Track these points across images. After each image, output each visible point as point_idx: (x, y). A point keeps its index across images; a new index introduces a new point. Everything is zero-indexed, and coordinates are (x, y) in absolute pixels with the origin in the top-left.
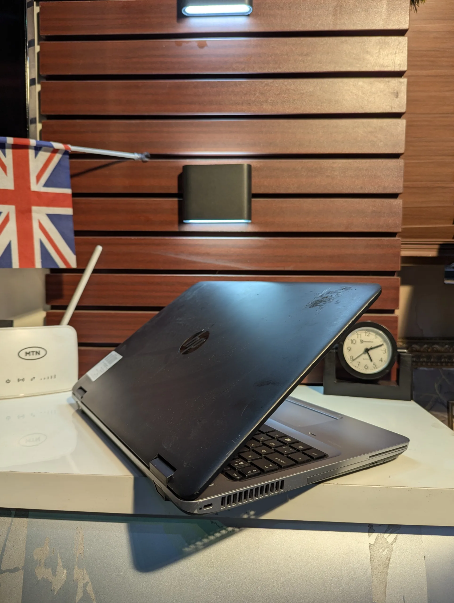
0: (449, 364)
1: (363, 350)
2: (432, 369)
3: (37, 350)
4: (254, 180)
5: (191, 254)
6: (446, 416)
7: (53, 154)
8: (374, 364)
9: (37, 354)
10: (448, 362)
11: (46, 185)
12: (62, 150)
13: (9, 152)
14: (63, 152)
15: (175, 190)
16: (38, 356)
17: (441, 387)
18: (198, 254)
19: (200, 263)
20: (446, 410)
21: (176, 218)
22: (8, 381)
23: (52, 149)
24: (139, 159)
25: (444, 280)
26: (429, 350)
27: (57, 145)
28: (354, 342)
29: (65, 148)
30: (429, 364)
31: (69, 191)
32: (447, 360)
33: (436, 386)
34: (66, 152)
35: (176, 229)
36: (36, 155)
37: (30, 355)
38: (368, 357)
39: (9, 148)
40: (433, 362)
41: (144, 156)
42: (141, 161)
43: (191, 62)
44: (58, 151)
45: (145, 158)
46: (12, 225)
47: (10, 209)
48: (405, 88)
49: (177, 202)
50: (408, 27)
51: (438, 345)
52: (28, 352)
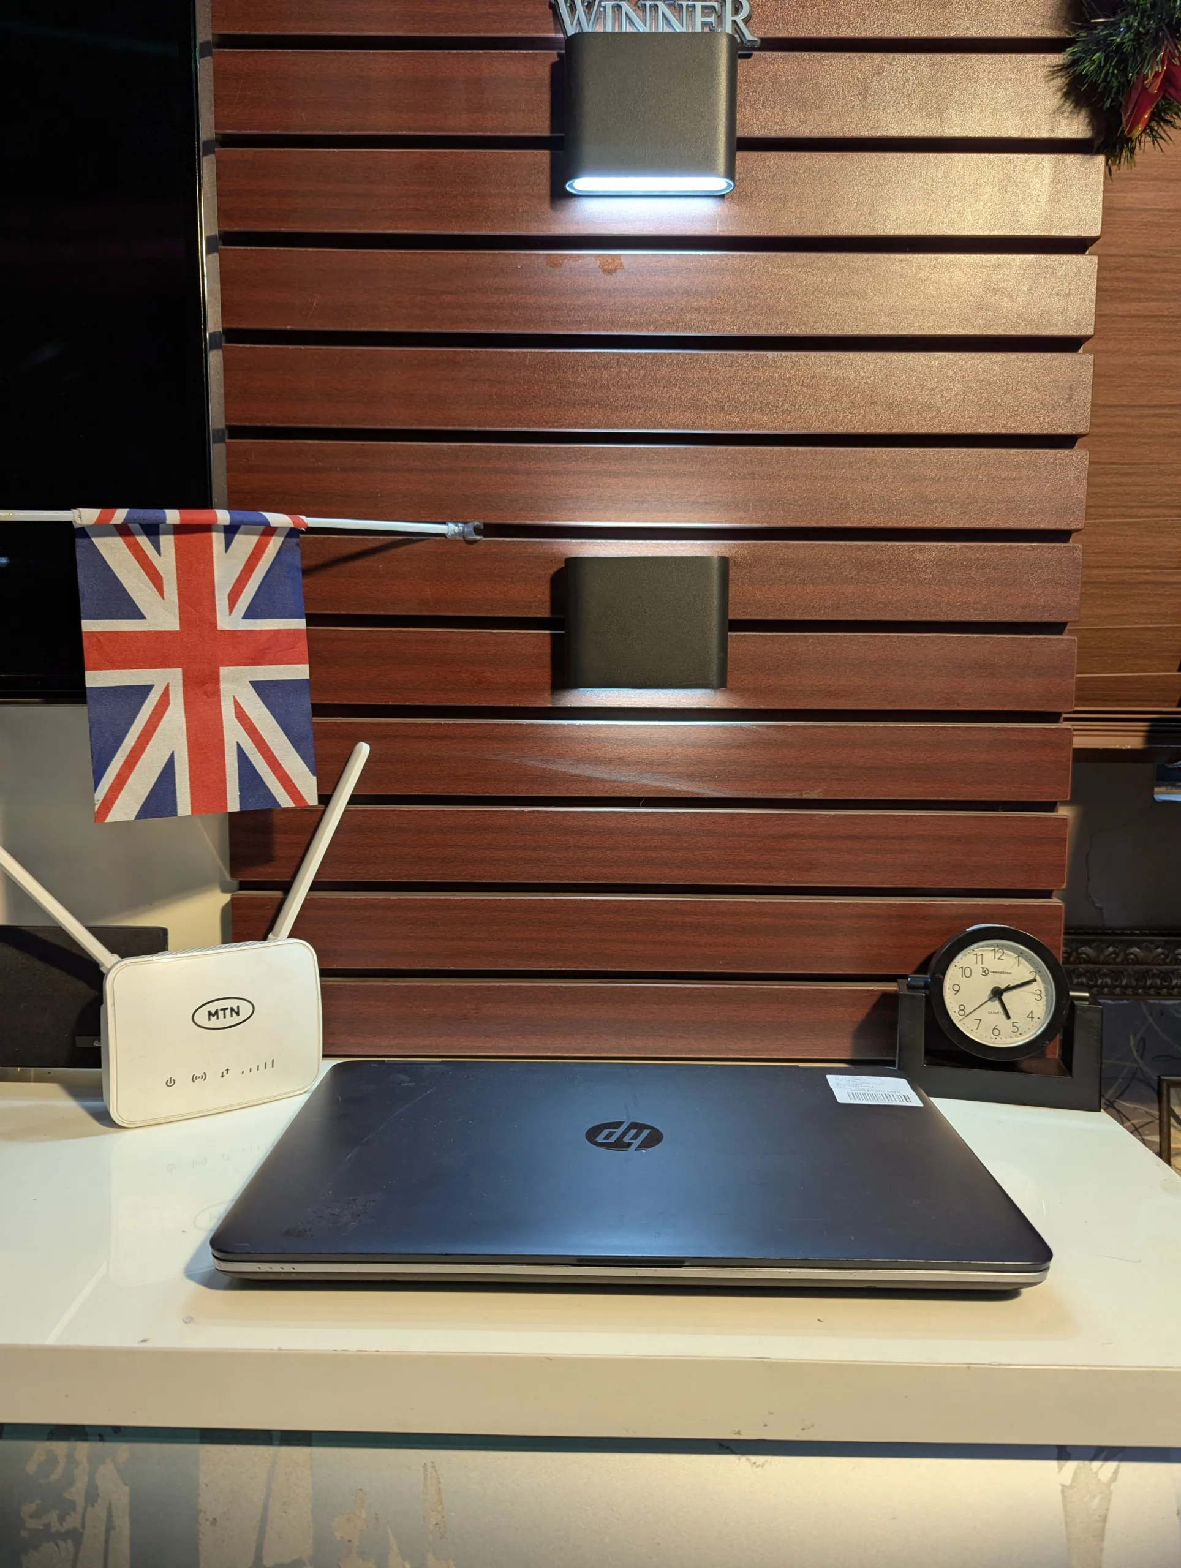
0: (1164, 992)
1: (988, 992)
2: (1125, 1002)
3: (234, 1004)
4: (732, 589)
5: (580, 760)
6: (1157, 1113)
7: (265, 538)
8: (1015, 1024)
9: (235, 1014)
10: (1161, 987)
11: (251, 614)
12: (285, 528)
13: (167, 541)
14: (286, 532)
15: (545, 613)
16: (236, 1019)
17: (1143, 1043)
18: (596, 761)
19: (603, 781)
20: (1156, 1097)
21: (545, 675)
22: (170, 1083)
23: (262, 529)
24: (455, 534)
25: (1153, 793)
26: (1119, 960)
27: (279, 519)
28: (968, 972)
29: (294, 522)
30: (1118, 990)
31: (299, 624)
32: (1158, 982)
33: (1132, 1042)
34: (293, 533)
35: (546, 701)
36: (228, 544)
37: (218, 1018)
38: (1000, 1009)
39: (167, 532)
40: (1127, 987)
41: (469, 528)
42: (462, 538)
43: (584, 306)
44: (278, 531)
45: (473, 533)
46: (176, 715)
47: (173, 677)
48: (1088, 376)
49: (548, 639)
50: (1098, 234)
51: (1139, 949)
52: (213, 1012)
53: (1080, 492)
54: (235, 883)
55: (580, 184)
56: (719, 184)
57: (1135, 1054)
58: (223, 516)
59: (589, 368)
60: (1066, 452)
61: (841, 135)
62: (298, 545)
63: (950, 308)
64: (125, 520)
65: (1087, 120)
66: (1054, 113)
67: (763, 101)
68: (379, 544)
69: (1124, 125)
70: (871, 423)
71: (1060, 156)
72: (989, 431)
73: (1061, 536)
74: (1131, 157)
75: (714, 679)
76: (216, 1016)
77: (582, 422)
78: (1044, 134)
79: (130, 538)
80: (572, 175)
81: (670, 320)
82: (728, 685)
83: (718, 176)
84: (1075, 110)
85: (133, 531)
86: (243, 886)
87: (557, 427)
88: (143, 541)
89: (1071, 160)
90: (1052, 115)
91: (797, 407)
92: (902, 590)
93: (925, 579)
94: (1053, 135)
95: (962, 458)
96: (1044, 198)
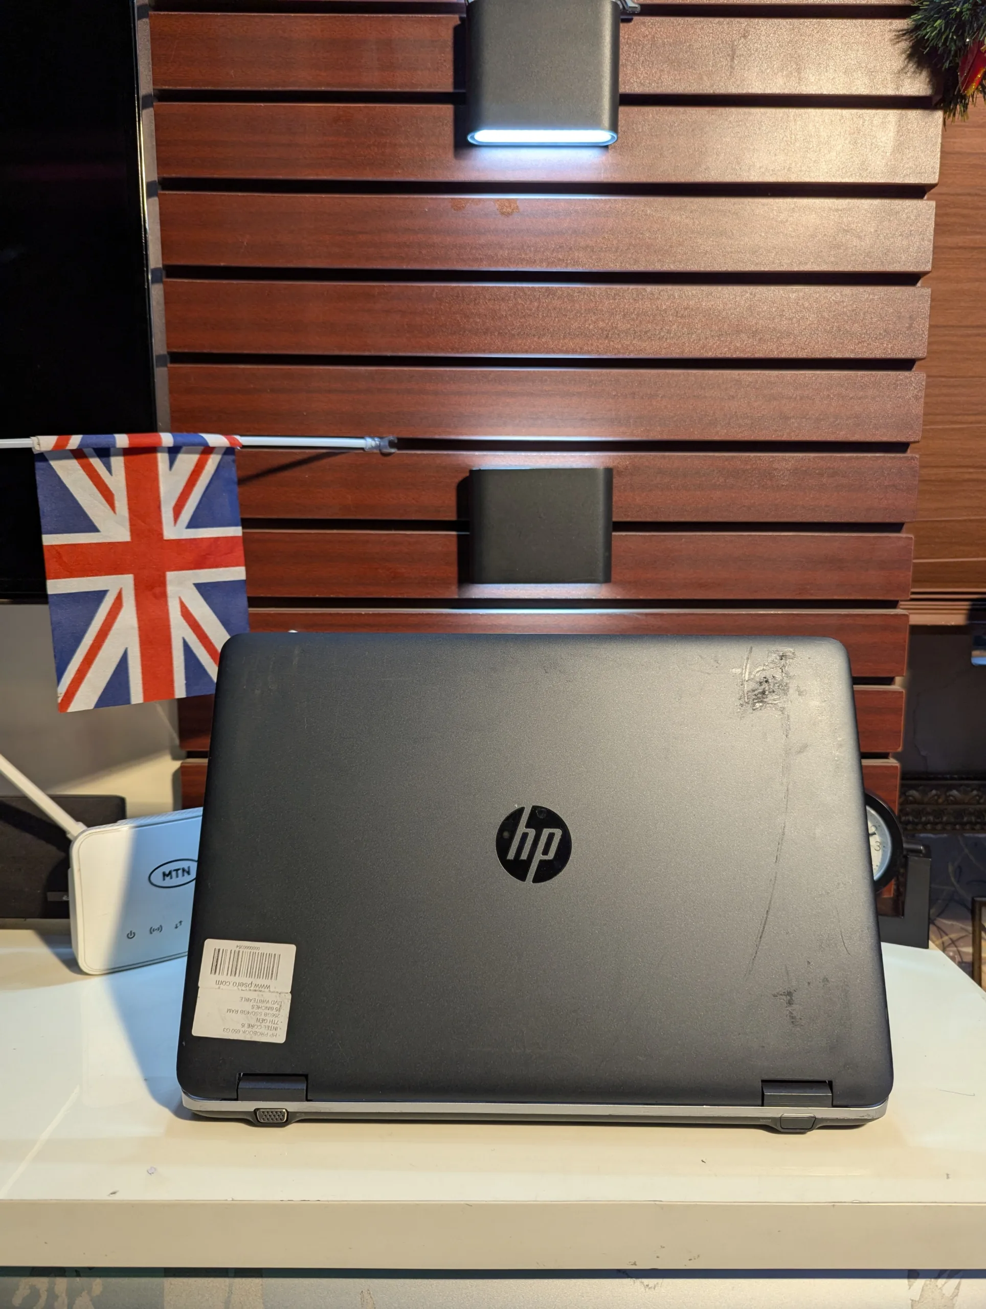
0: (978, 827)
2: (945, 835)
3: (185, 864)
4: (616, 495)
6: (970, 929)
7: (205, 456)
9: (186, 874)
10: (977, 823)
11: (193, 524)
12: (220, 448)
13: (118, 462)
14: (223, 451)
15: (452, 516)
16: (187, 877)
17: (959, 871)
20: (970, 916)
21: (452, 571)
22: (131, 934)
23: (201, 448)
24: (373, 448)
25: (970, 656)
26: (940, 801)
27: (216, 440)
29: (231, 443)
30: (939, 827)
31: (236, 531)
32: (973, 819)
33: (950, 869)
34: (229, 451)
35: (453, 593)
36: (172, 462)
37: (171, 878)
39: (117, 455)
40: (947, 823)
41: (385, 443)
42: (378, 451)
43: (484, 245)
44: (216, 450)
45: (388, 447)
46: (128, 617)
47: (124, 583)
48: (925, 306)
49: (455, 540)
50: (936, 181)
51: (958, 790)
52: (167, 872)
53: (918, 409)
54: (184, 753)
55: (481, 136)
56: (603, 136)
57: (953, 879)
58: (167, 439)
59: (490, 300)
60: (907, 373)
61: (712, 92)
62: (234, 461)
63: (807, 247)
64: (79, 446)
65: (928, 80)
66: (899, 73)
67: (643, 62)
68: (305, 456)
69: (960, 84)
70: (736, 349)
71: (904, 112)
72: (839, 356)
73: (900, 447)
74: (964, 111)
75: (600, 575)
76: (170, 876)
77: (483, 348)
78: (890, 91)
79: (84, 461)
80: (474, 128)
81: (561, 257)
82: (613, 579)
83: (603, 129)
84: (917, 70)
85: (87, 455)
86: (190, 755)
87: (461, 353)
88: (96, 462)
89: (913, 115)
90: (897, 75)
91: (672, 335)
92: (763, 495)
93: (783, 486)
94: (897, 93)
95: (816, 379)
96: (889, 149)
